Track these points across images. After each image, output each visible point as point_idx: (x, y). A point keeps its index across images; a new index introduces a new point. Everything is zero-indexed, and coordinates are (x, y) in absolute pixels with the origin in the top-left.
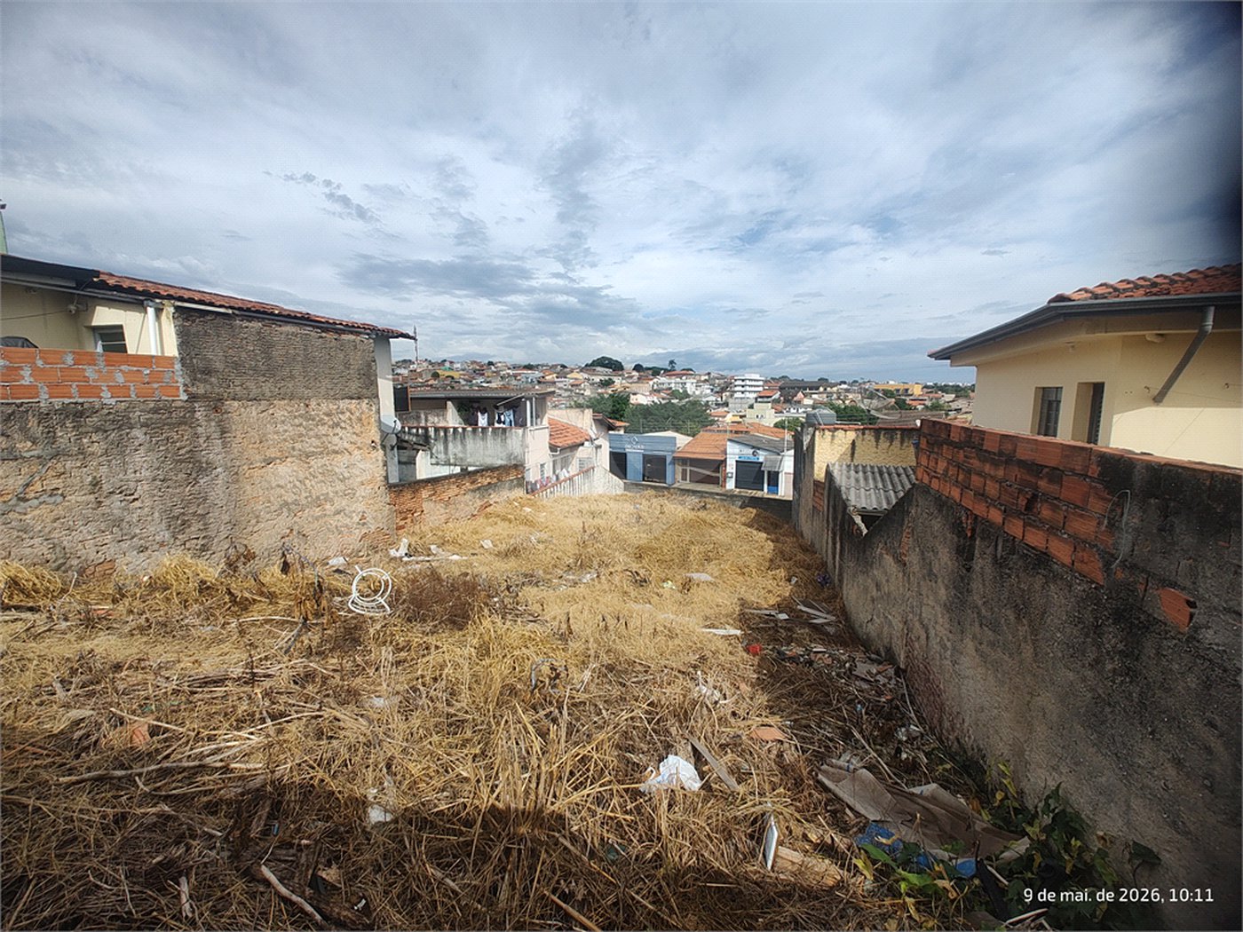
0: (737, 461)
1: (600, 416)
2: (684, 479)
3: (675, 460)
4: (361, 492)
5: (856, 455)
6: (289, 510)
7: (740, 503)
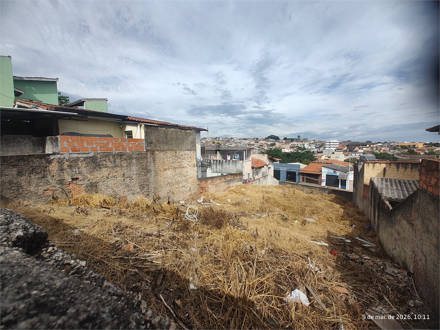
0: (327, 175)
1: (270, 157)
2: (303, 181)
3: (300, 174)
4: (190, 181)
6: (170, 185)
7: (328, 192)
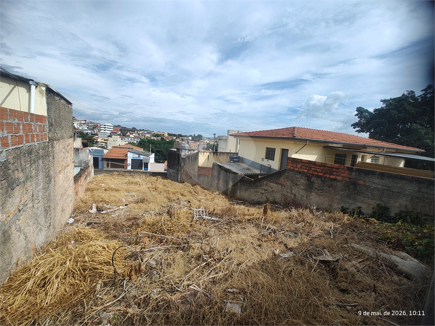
0: (132, 159)
2: (108, 166)
3: (103, 159)
5: (209, 159)
